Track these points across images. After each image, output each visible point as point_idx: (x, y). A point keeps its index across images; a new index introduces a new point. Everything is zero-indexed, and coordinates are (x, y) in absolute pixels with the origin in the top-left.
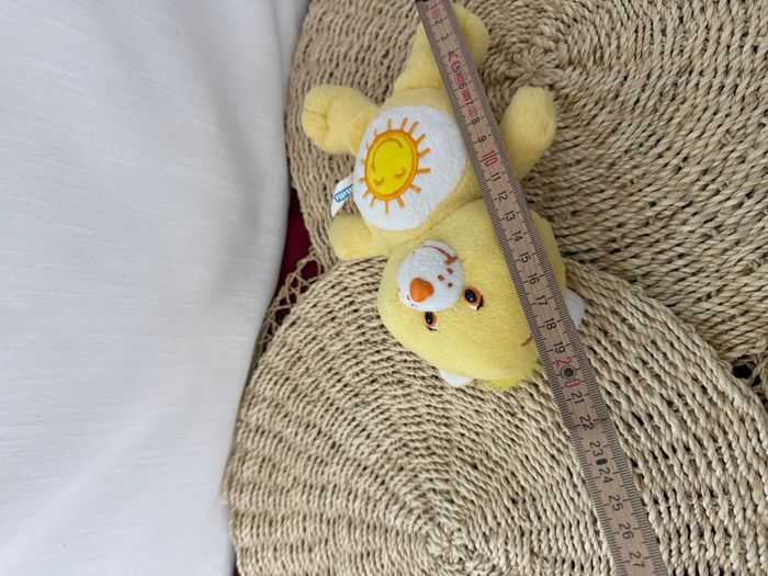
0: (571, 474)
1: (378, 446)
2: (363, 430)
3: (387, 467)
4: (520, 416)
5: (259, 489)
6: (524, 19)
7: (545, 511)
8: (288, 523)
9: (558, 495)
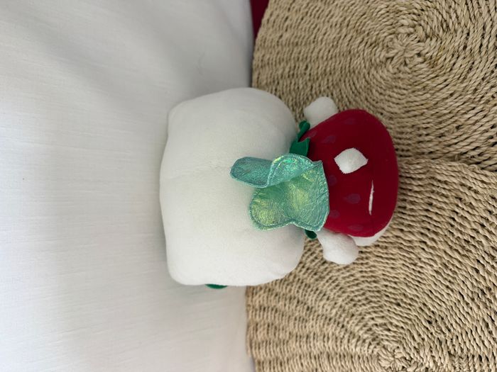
0: (463, 296)
1: (336, 304)
2: (324, 295)
3: (343, 315)
4: (420, 264)
5: (270, 344)
6: (388, 20)
7: (452, 325)
8: (291, 362)
9: (458, 313)
